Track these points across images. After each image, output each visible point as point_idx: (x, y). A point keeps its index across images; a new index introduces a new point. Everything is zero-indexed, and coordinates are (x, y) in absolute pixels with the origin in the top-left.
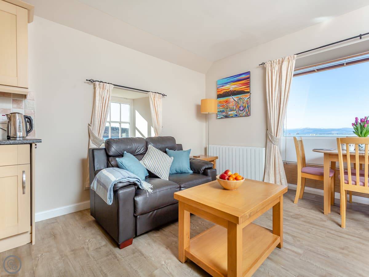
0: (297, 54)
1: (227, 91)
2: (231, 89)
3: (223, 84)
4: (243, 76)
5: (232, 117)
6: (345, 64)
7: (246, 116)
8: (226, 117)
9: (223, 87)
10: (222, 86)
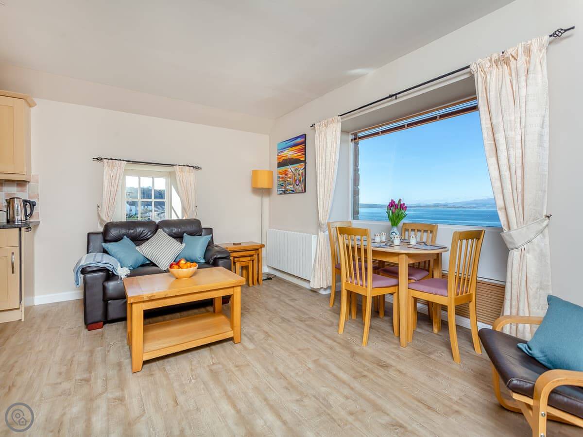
0: (341, 116)
1: (286, 158)
2: (289, 156)
3: (282, 149)
4: (299, 140)
5: (290, 193)
6: (406, 126)
7: (301, 193)
8: (285, 192)
9: (282, 154)
10: (282, 152)
